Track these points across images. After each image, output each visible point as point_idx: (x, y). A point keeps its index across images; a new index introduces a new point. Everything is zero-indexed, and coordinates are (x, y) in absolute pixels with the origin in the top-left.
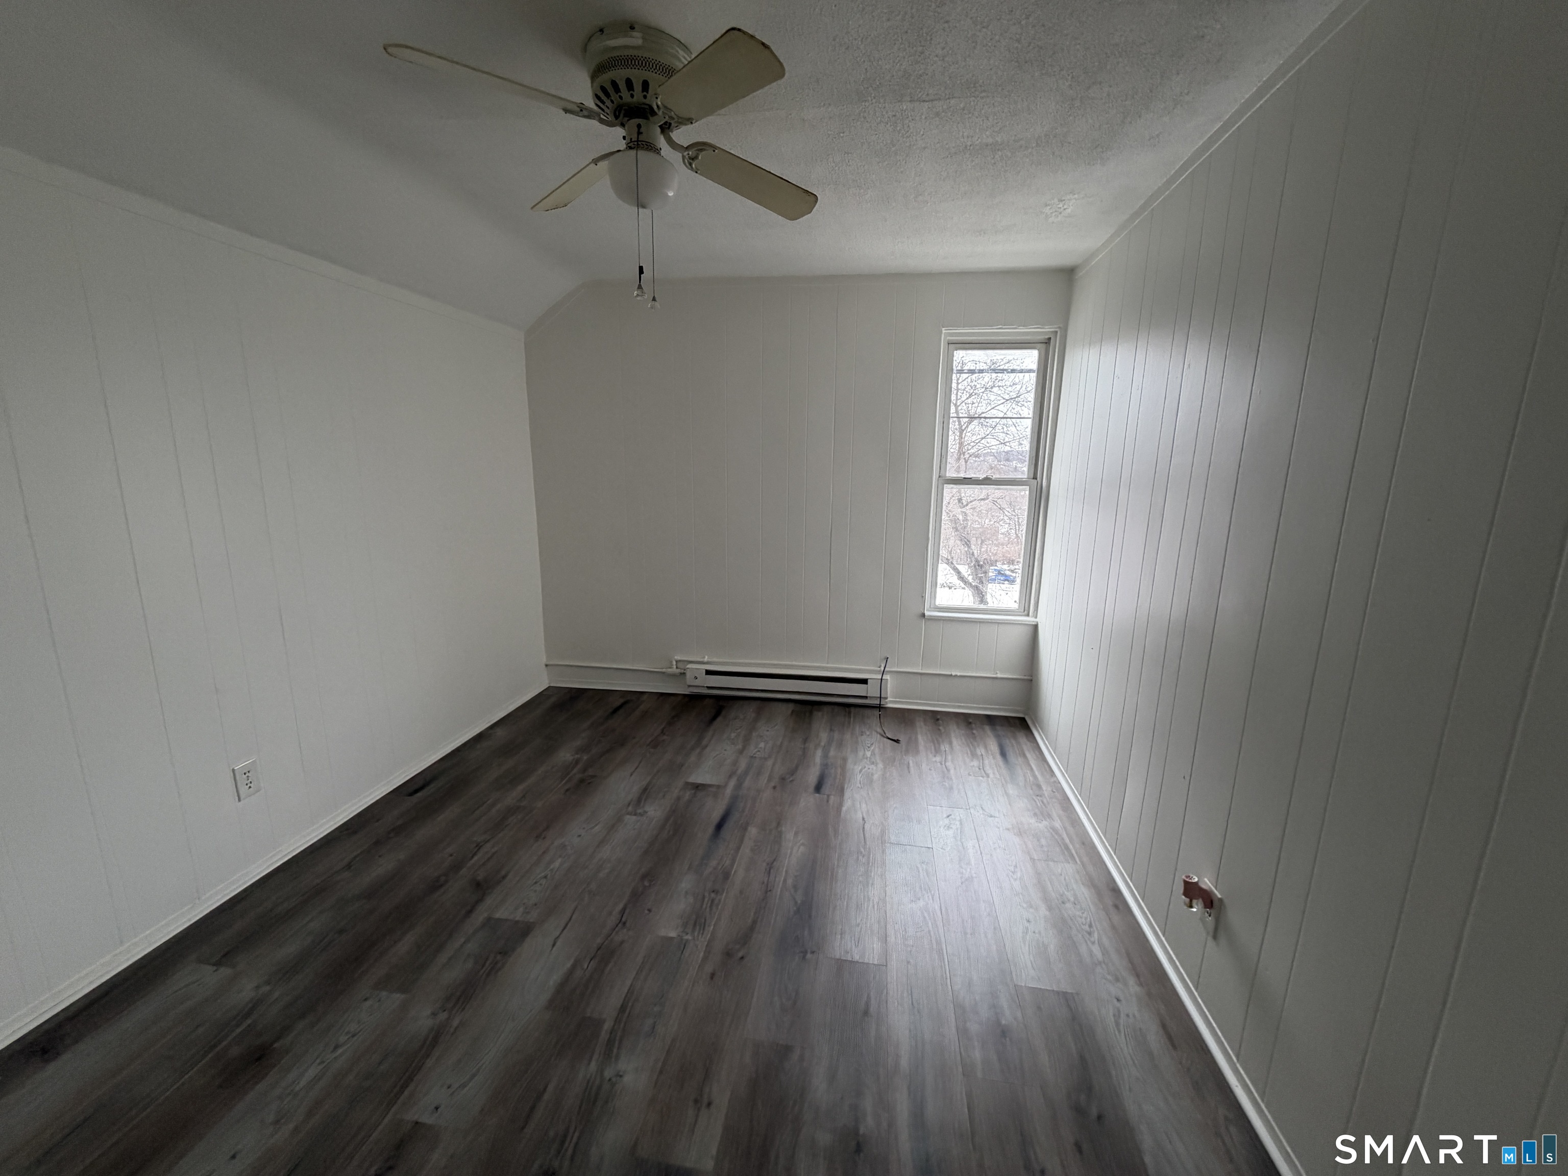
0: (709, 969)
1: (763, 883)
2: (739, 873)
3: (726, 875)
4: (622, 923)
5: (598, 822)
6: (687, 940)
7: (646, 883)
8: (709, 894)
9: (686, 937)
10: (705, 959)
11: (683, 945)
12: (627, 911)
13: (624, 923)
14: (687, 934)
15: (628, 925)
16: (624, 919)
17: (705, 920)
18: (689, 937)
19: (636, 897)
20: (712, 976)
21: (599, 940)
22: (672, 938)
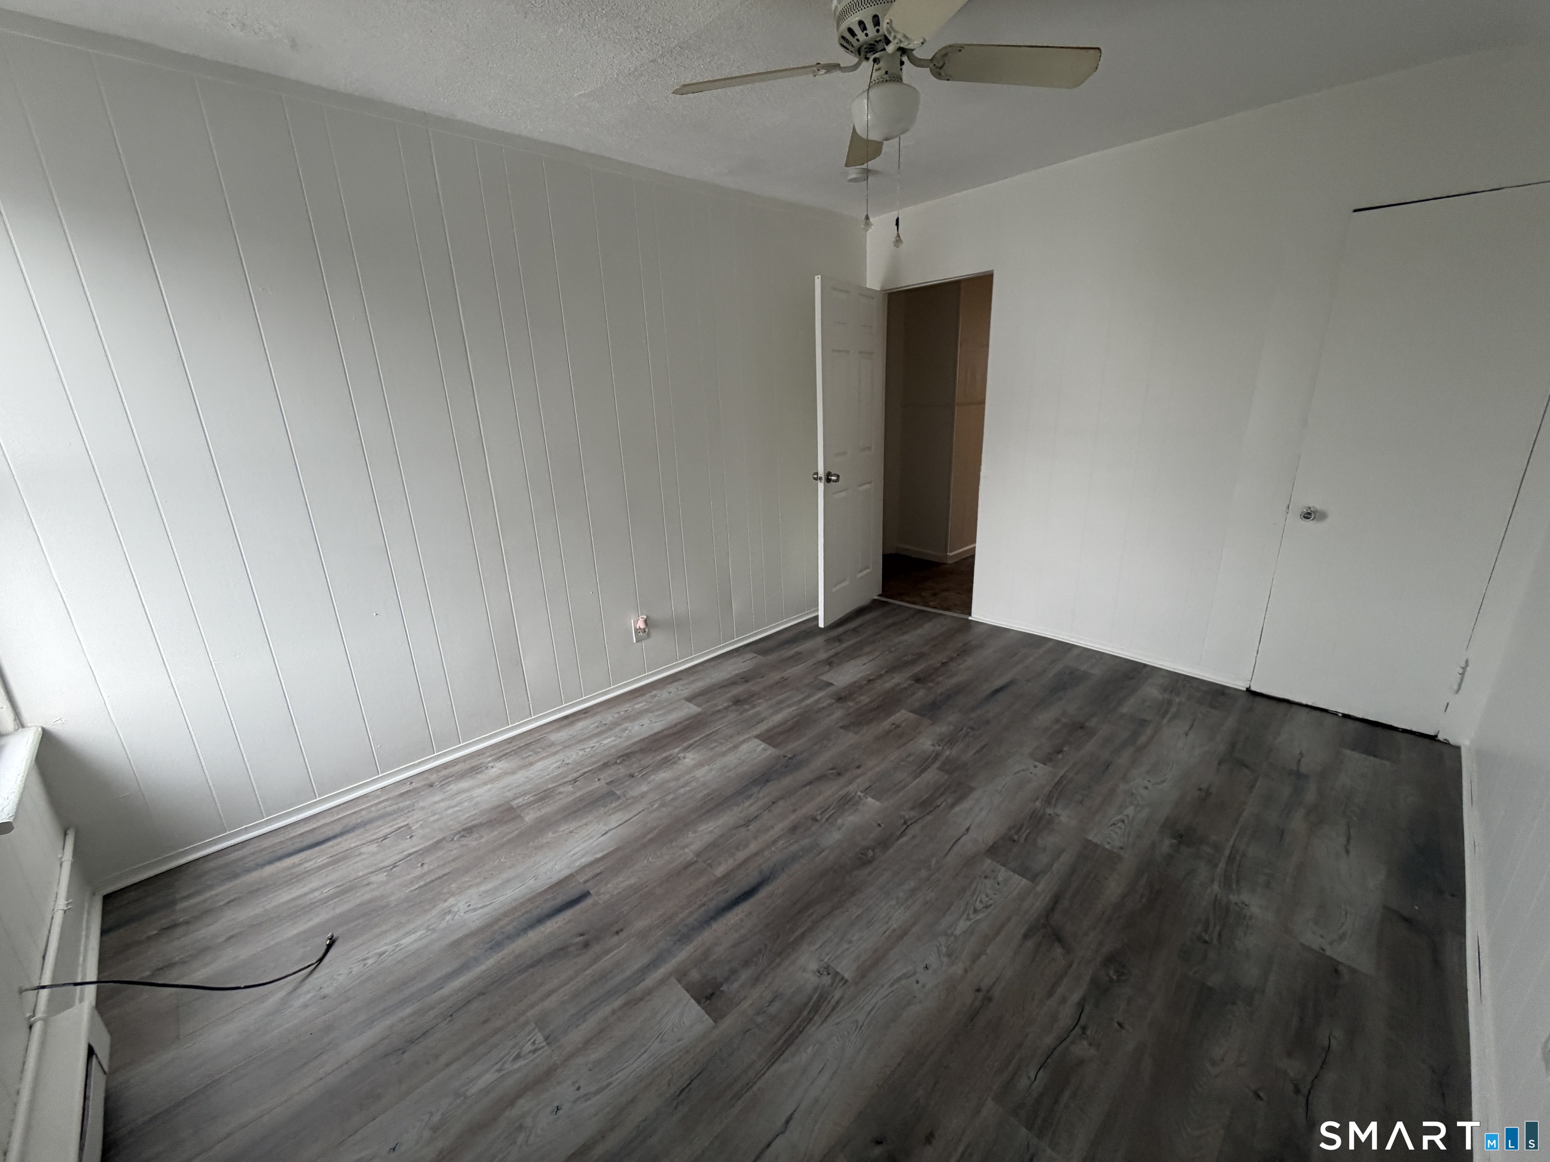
0: (859, 771)
1: (769, 811)
2: (780, 827)
3: (794, 829)
4: (907, 824)
5: (895, 987)
6: (862, 792)
7: (870, 853)
8: (821, 819)
9: (862, 794)
10: (856, 777)
11: (866, 791)
12: (899, 833)
13: (905, 823)
14: (860, 796)
15: (903, 821)
16: (905, 826)
17: (839, 801)
18: (859, 793)
19: (884, 843)
20: (858, 767)
21: (929, 818)
22: (873, 798)
